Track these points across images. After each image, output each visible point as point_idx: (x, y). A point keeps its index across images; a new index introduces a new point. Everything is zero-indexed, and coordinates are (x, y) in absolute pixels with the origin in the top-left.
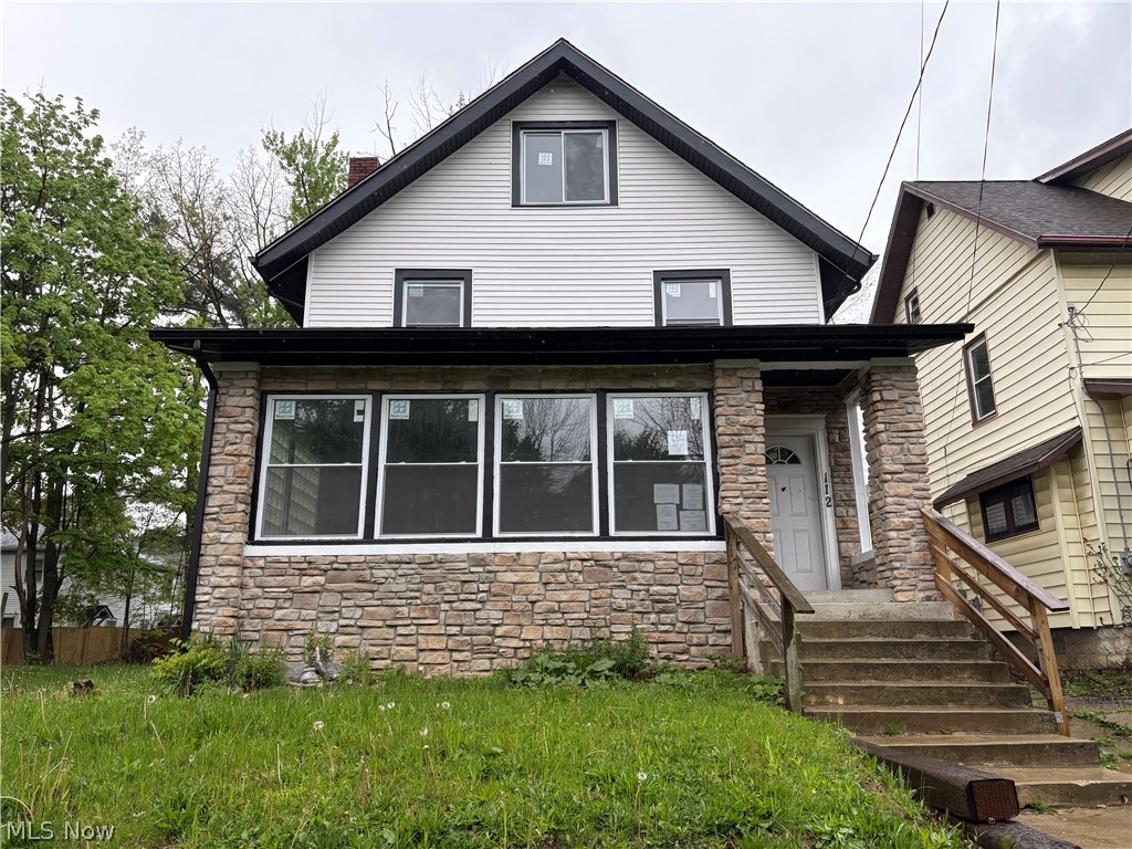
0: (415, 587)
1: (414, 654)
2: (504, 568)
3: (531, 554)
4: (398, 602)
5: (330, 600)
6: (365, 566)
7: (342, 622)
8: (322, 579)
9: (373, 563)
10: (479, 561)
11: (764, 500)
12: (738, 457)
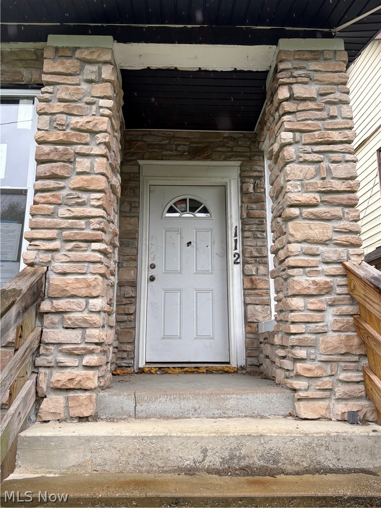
11: (95, 246)
12: (62, 178)
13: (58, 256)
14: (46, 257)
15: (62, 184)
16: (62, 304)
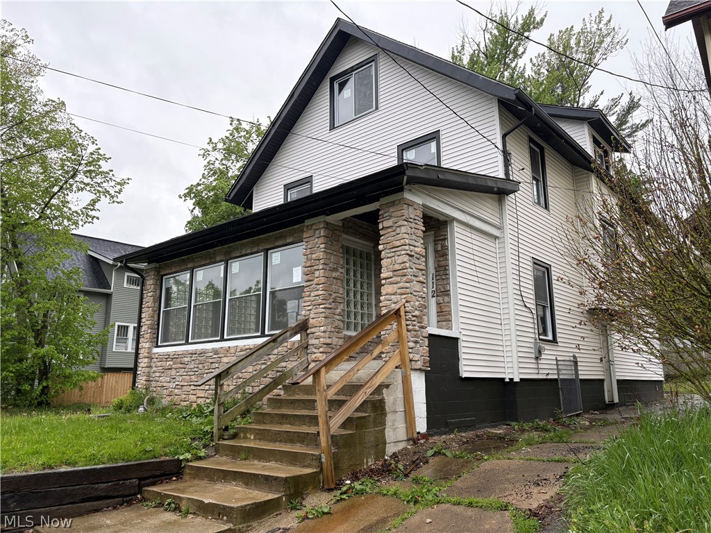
0: (196, 366)
1: (195, 399)
2: (223, 355)
3: (233, 347)
4: (191, 373)
5: (173, 372)
6: (182, 356)
7: (176, 383)
8: (171, 363)
9: (184, 354)
10: (216, 352)
11: (321, 306)
12: (312, 280)
13: (312, 312)
14: (308, 313)
15: (312, 283)
16: (313, 330)
